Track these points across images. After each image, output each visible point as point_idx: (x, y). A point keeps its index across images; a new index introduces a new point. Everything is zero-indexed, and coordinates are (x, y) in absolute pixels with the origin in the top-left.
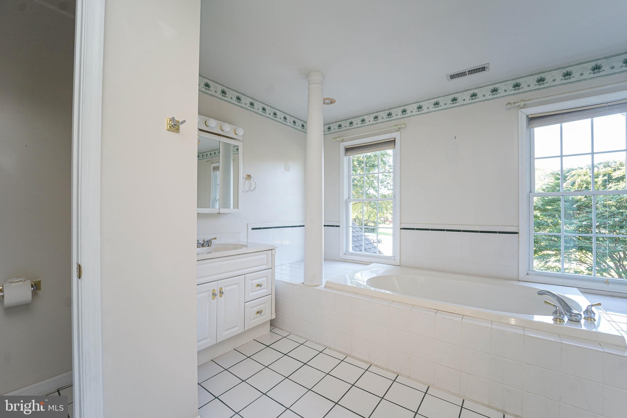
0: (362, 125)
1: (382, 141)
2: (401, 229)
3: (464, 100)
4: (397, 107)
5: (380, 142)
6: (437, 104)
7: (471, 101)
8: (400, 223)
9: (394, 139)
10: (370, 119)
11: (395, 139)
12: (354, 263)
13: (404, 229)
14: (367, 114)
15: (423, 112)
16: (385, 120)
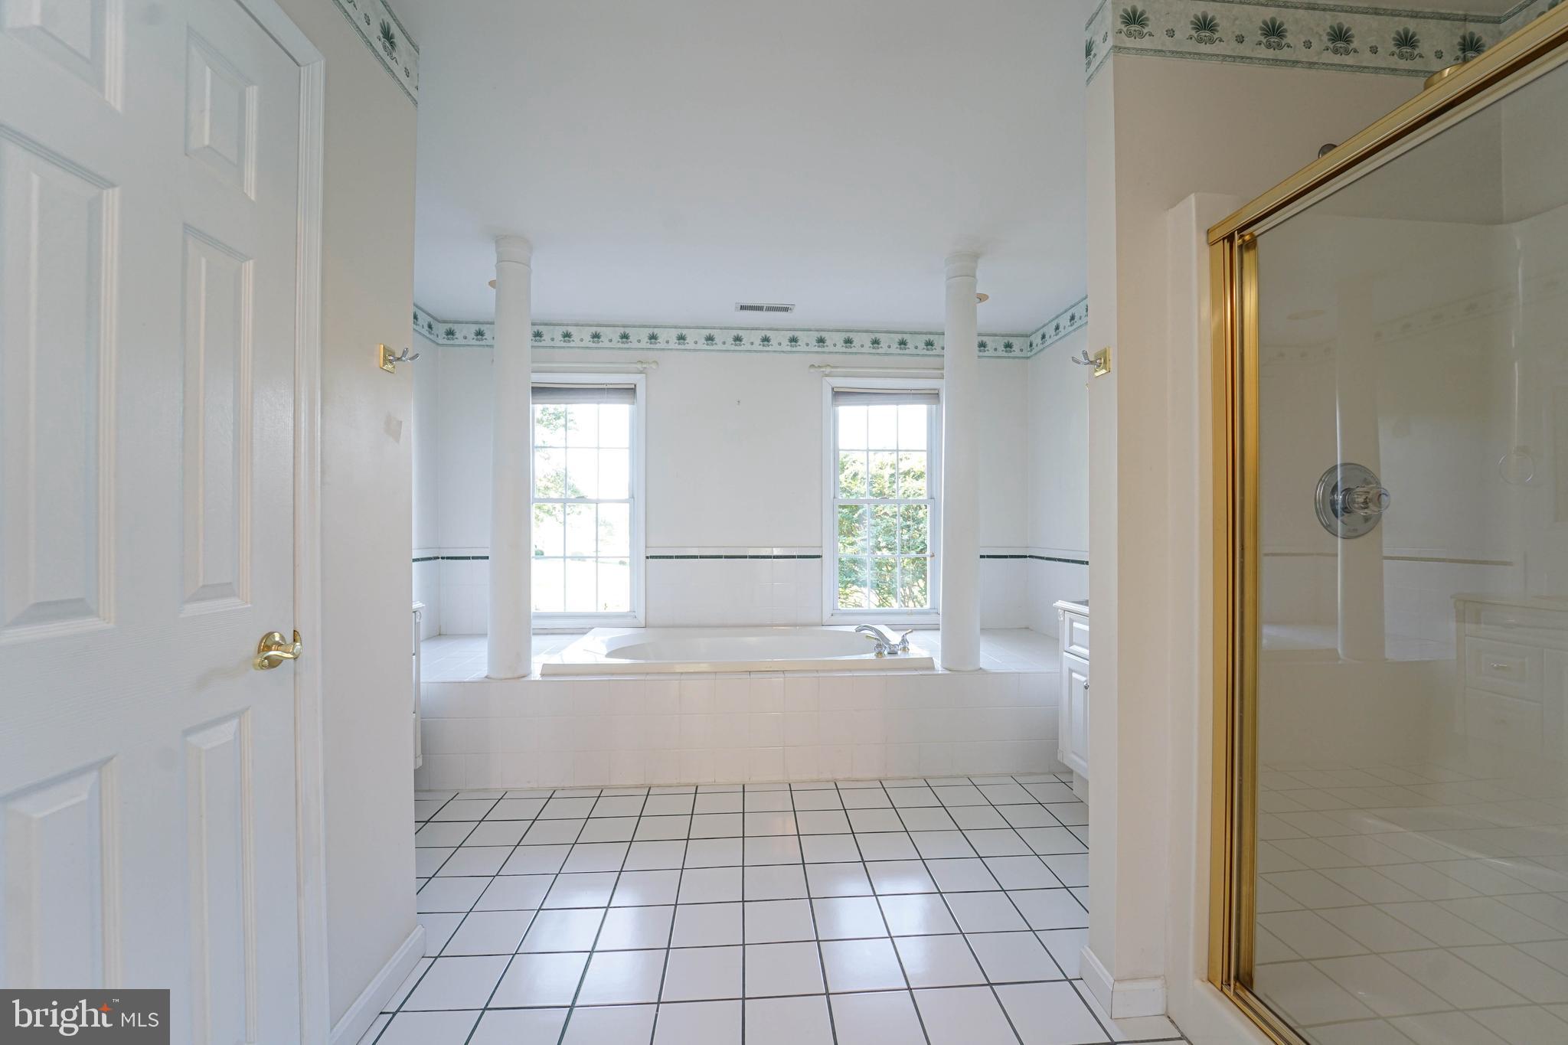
0: (564, 344)
1: (609, 386)
2: (647, 558)
3: (752, 344)
4: (640, 326)
5: (604, 386)
6: (710, 339)
7: (761, 348)
8: (646, 547)
9: (633, 386)
10: (582, 336)
11: (635, 386)
12: (547, 634)
13: (652, 557)
14: (577, 325)
15: (687, 347)
16: (613, 344)
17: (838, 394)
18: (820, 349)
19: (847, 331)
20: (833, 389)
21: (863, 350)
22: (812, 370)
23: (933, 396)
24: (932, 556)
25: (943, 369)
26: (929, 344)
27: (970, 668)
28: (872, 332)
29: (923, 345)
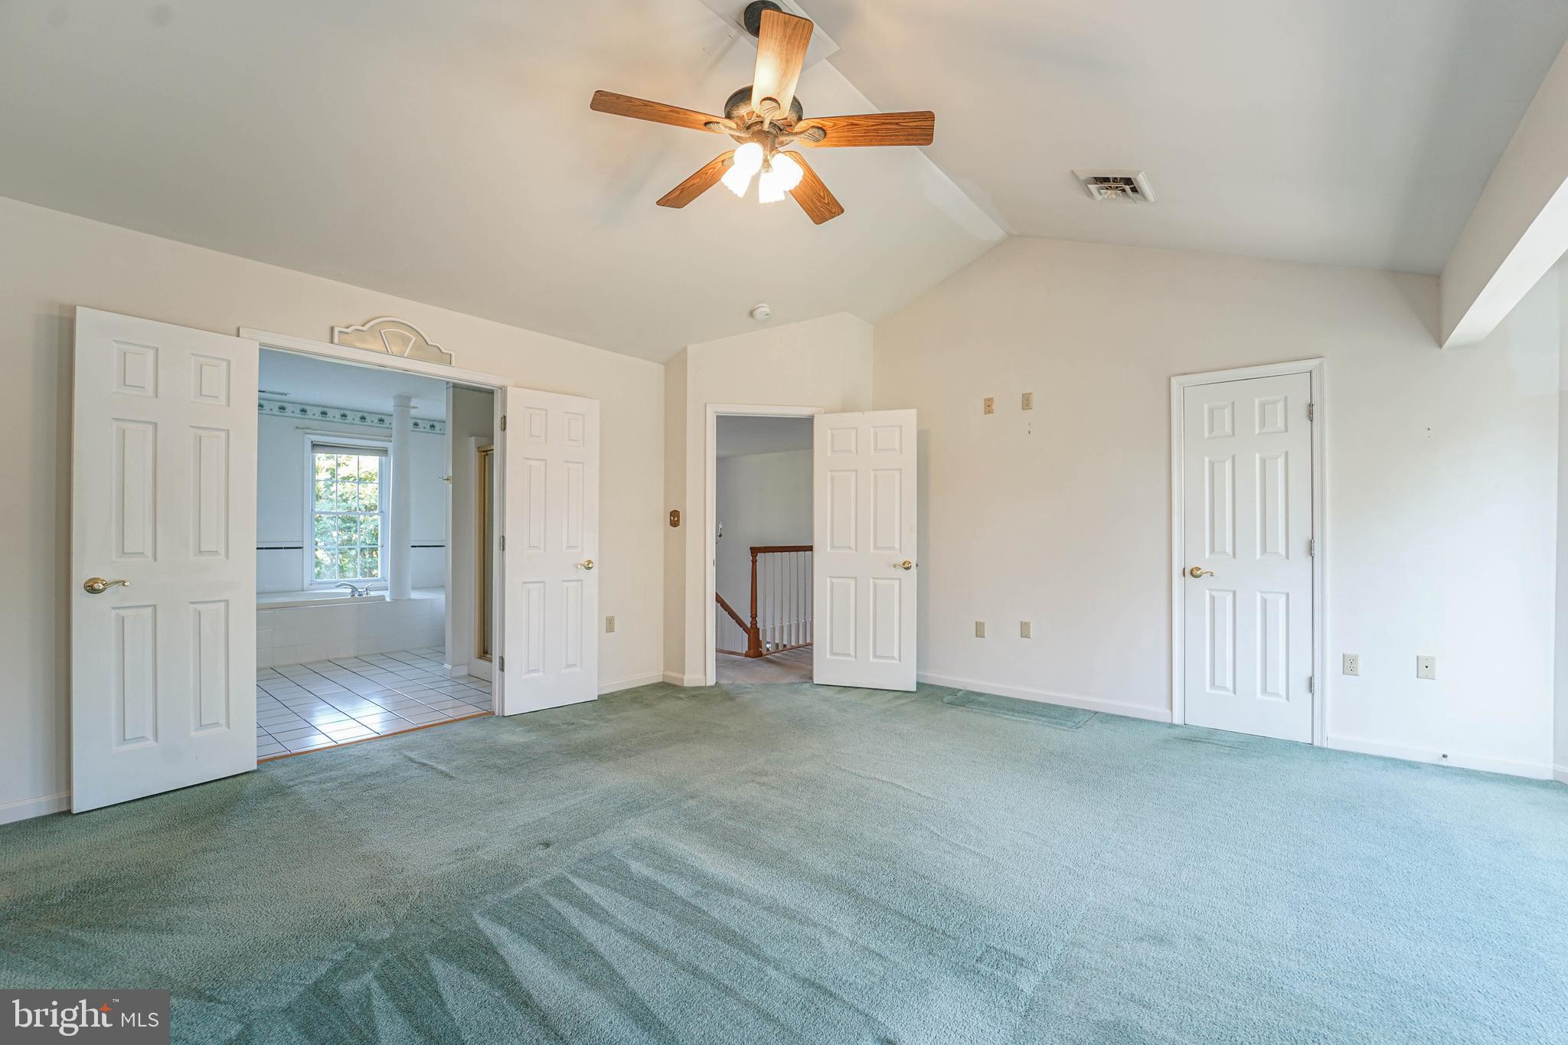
17: (315, 446)
18: (303, 416)
19: (323, 407)
20: (312, 442)
21: (334, 420)
22: (298, 430)
23: (383, 452)
24: (382, 546)
25: (391, 436)
26: (381, 420)
27: (406, 598)
28: (341, 409)
29: (377, 421)
